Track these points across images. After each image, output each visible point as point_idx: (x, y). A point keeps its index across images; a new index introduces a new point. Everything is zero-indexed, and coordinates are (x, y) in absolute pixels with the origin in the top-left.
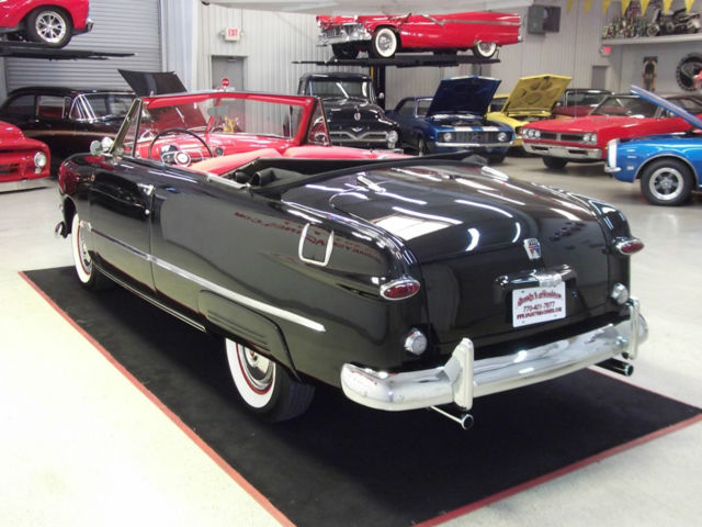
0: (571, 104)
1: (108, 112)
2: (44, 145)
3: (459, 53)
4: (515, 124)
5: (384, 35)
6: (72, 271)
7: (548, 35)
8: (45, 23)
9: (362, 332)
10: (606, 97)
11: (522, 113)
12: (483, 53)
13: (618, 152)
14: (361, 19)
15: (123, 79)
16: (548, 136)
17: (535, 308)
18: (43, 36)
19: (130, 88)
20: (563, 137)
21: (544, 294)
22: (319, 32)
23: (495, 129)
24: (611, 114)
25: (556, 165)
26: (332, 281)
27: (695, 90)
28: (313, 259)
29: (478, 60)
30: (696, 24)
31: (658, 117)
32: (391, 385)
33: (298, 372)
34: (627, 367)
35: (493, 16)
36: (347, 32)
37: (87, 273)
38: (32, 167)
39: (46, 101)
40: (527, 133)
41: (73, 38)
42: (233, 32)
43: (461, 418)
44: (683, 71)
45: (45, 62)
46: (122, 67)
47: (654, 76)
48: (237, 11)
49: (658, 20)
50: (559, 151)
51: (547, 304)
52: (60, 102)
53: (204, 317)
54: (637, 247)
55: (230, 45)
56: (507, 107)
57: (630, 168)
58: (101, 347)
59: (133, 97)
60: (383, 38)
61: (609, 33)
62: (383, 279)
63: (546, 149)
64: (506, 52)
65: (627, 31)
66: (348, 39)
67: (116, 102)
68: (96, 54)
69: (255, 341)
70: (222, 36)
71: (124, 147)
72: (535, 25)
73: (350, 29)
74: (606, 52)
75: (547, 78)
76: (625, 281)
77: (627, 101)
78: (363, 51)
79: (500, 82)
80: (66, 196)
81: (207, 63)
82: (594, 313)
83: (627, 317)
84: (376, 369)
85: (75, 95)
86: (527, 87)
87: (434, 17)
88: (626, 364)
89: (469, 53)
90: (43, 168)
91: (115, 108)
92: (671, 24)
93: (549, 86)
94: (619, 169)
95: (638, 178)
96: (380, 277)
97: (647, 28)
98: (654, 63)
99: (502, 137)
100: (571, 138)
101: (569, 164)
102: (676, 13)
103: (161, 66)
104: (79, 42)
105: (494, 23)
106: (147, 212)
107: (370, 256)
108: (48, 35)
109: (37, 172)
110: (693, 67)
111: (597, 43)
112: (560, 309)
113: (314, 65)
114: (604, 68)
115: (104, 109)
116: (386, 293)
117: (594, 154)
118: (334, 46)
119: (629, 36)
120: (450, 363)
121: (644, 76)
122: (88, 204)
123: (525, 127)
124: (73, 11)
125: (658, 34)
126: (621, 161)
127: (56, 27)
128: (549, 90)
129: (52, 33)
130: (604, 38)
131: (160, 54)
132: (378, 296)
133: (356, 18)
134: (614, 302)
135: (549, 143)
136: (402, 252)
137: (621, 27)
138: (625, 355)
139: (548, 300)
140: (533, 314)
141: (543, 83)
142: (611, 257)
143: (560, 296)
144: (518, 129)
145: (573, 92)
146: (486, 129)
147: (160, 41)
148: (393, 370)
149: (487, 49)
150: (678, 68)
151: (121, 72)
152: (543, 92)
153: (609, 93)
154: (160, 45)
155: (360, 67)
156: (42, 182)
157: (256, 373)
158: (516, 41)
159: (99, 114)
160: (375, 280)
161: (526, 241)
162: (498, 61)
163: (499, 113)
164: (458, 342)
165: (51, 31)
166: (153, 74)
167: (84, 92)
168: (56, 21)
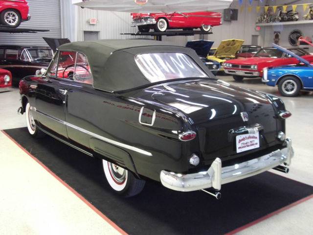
0: (244, 52)
1: (38, 56)
2: (9, 72)
3: (194, 30)
4: (220, 61)
5: (162, 22)
6: (25, 129)
7: (232, 21)
8: (8, 16)
9: (170, 156)
10: (259, 49)
11: (223, 56)
12: (205, 30)
13: (268, 73)
14: (151, 15)
15: (45, 42)
16: (235, 66)
17: (246, 144)
18: (7, 22)
19: (48, 46)
20: (242, 67)
21: (250, 137)
22: (132, 20)
23: (211, 63)
24: (262, 56)
25: (239, 79)
26: (156, 133)
27: (297, 45)
28: (146, 123)
29: (203, 32)
30: (297, 17)
31: (283, 57)
32: (184, 180)
33: (139, 175)
34: (286, 169)
35: (209, 13)
36: (145, 20)
37: (33, 130)
38: (4, 82)
39: (9, 52)
40: (226, 65)
41: (22, 23)
42: (93, 20)
43: (215, 194)
44: (291, 37)
45: (8, 34)
46: (44, 36)
47: (279, 39)
48: (95, 11)
49: (280, 15)
50: (240, 73)
51: (251, 142)
52: (16, 52)
53: (93, 150)
54: (288, 115)
55: (92, 26)
56: (216, 53)
57: (273, 80)
58: (43, 164)
59: (49, 50)
60: (161, 23)
61: (259, 21)
62: (180, 131)
63: (234, 72)
64: (215, 29)
65: (267, 20)
66: (145, 23)
67: (41, 52)
68: (32, 30)
69: (117, 161)
70: (88, 22)
71: (51, 73)
72: (227, 17)
73: (146, 19)
74: (257, 29)
75: (233, 41)
76: (283, 130)
77: (269, 51)
78: (152, 29)
79: (213, 42)
80: (23, 95)
81: (82, 34)
82: (270, 145)
83: (286, 146)
84: (176, 173)
85: (23, 49)
86: (225, 45)
87: (183, 13)
88: (286, 168)
89: (199, 29)
90: (8, 82)
91: (40, 55)
92: (286, 17)
93: (235, 44)
94: (268, 81)
95: (277, 84)
96: (178, 131)
97: (275, 18)
98: (279, 34)
99: (214, 67)
100: (246, 67)
101: (245, 79)
102: (288, 12)
103: (61, 36)
104: (24, 25)
105: (209, 16)
106: (64, 102)
107: (172, 121)
108: (10, 22)
109: (6, 84)
110: (296, 36)
111: (254, 25)
112: (257, 144)
113: (130, 35)
114: (257, 36)
115: (36, 55)
116: (181, 138)
117: (256, 74)
118: (139, 26)
119: (268, 22)
120: (210, 169)
121: (274, 40)
122: (34, 99)
123: (225, 62)
124: (22, 11)
125: (281, 21)
126: (269, 77)
127: (13, 18)
128: (234, 46)
129: (12, 21)
130: (257, 23)
131: (60, 30)
132: (178, 139)
133: (149, 14)
134: (279, 140)
135: (235, 69)
136: (187, 119)
137: (264, 18)
138: (285, 164)
139: (252, 140)
140: (245, 147)
141: (232, 43)
142: (278, 120)
143: (256, 138)
144: (221, 63)
145: (245, 47)
146: (207, 63)
147: (60, 25)
148: (184, 173)
149: (207, 28)
150: (290, 36)
151: (44, 38)
152: (232, 47)
153: (260, 47)
154: (60, 26)
155: (150, 36)
156: (8, 89)
157: (117, 175)
158: (219, 24)
159: (34, 57)
160: (175, 132)
161: (242, 113)
162: (211, 33)
163: (212, 56)
164: (214, 159)
165: (12, 20)
166: (58, 39)
167: (27, 47)
168: (14, 16)
